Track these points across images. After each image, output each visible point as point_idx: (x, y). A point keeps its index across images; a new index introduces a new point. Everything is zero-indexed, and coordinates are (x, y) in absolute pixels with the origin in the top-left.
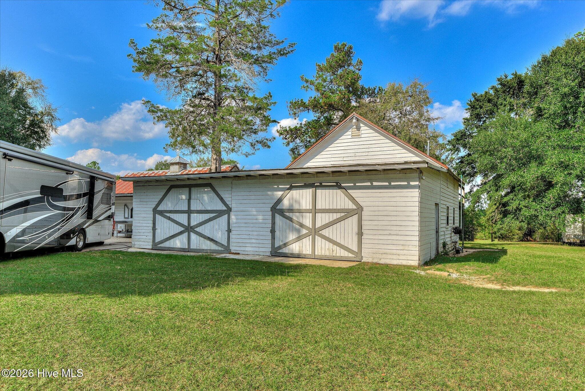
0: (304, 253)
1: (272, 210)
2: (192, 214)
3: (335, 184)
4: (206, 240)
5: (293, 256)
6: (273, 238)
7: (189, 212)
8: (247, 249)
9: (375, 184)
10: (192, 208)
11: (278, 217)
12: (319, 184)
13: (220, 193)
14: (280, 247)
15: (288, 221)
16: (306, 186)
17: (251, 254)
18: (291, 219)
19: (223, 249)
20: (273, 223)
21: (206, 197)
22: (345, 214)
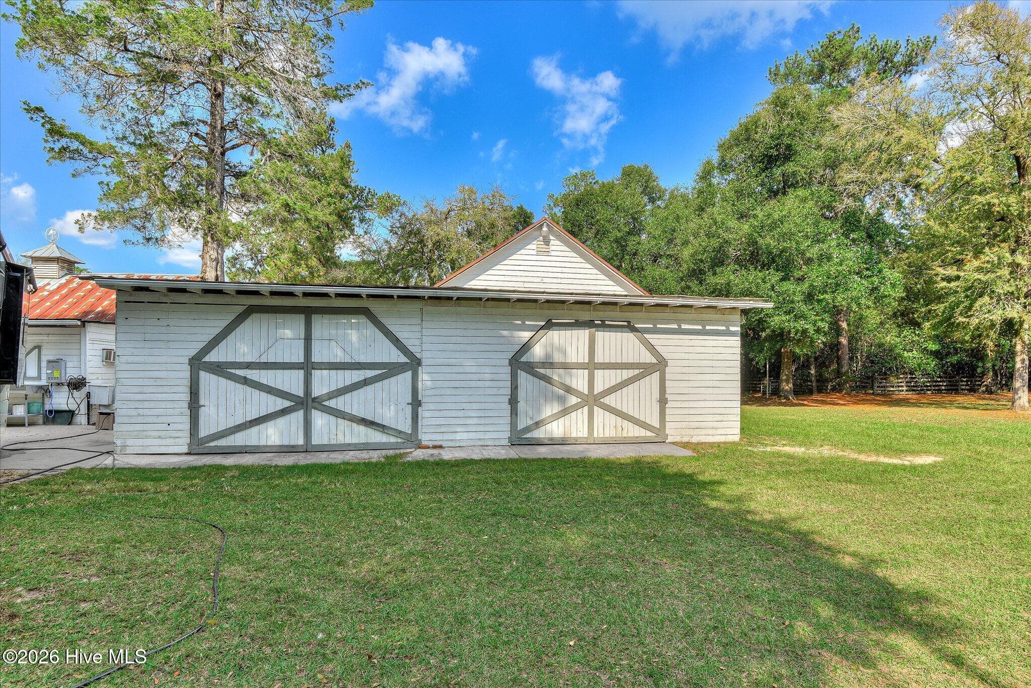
0: (574, 435)
1: (511, 364)
2: (316, 371)
3: (626, 324)
4: (354, 425)
5: (553, 442)
6: (514, 412)
7: (308, 366)
8: (458, 436)
9: (684, 326)
10: (316, 358)
11: (523, 377)
12: (600, 322)
13: (391, 328)
14: (528, 429)
15: (542, 383)
16: (578, 324)
17: (468, 444)
18: (548, 380)
19: (399, 440)
20: (514, 386)
21: (354, 336)
22: (641, 370)
